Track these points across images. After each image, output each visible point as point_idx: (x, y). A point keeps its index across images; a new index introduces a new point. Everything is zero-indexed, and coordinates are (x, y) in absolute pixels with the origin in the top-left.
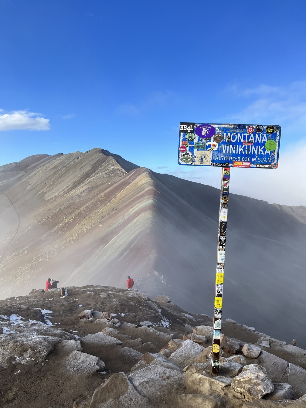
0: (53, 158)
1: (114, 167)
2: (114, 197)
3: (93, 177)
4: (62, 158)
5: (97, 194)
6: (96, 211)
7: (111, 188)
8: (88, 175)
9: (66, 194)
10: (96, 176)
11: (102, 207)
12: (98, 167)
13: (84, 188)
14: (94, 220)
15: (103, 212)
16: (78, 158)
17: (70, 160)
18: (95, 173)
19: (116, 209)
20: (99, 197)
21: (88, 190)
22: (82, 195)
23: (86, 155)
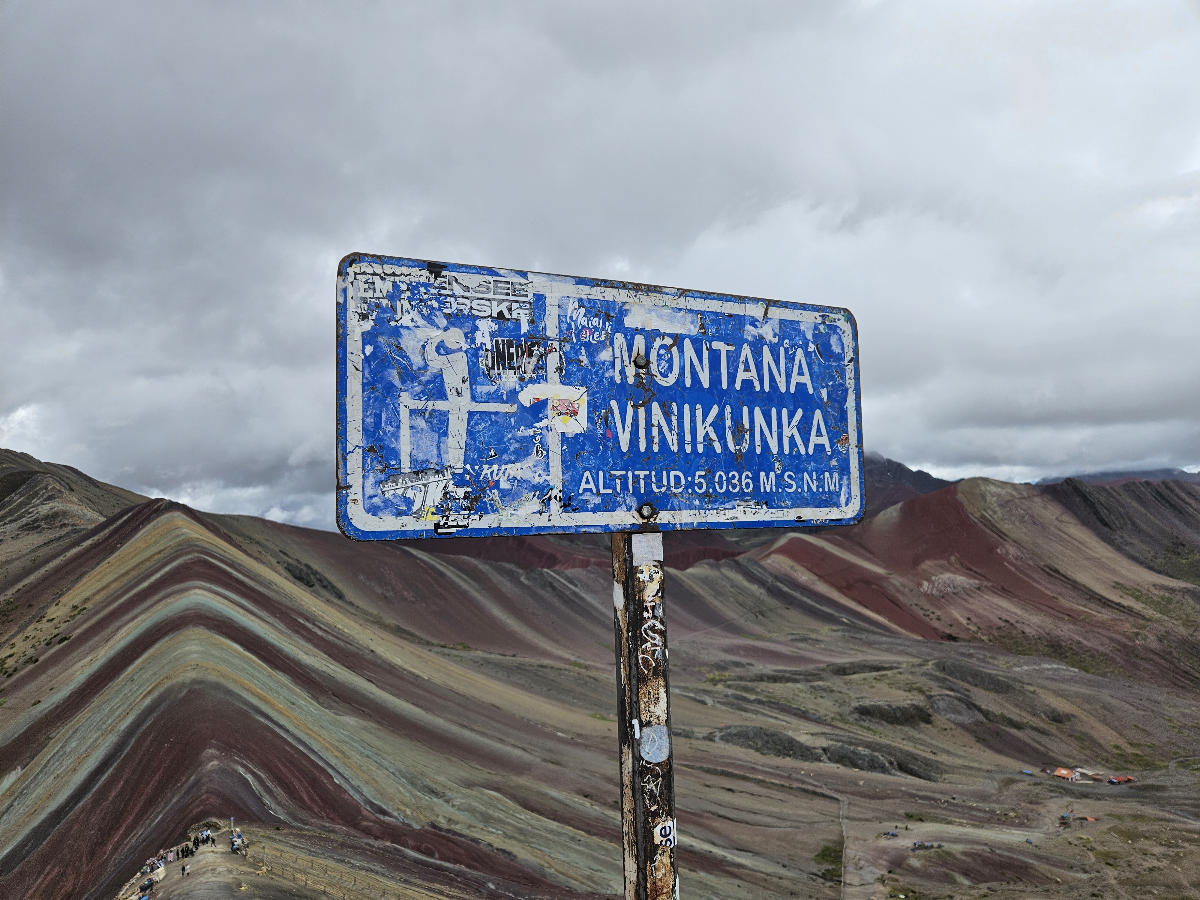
1: (51, 504)
2: (56, 600)
7: (42, 572)
11: (7, 640)
15: (11, 655)
19: (62, 641)
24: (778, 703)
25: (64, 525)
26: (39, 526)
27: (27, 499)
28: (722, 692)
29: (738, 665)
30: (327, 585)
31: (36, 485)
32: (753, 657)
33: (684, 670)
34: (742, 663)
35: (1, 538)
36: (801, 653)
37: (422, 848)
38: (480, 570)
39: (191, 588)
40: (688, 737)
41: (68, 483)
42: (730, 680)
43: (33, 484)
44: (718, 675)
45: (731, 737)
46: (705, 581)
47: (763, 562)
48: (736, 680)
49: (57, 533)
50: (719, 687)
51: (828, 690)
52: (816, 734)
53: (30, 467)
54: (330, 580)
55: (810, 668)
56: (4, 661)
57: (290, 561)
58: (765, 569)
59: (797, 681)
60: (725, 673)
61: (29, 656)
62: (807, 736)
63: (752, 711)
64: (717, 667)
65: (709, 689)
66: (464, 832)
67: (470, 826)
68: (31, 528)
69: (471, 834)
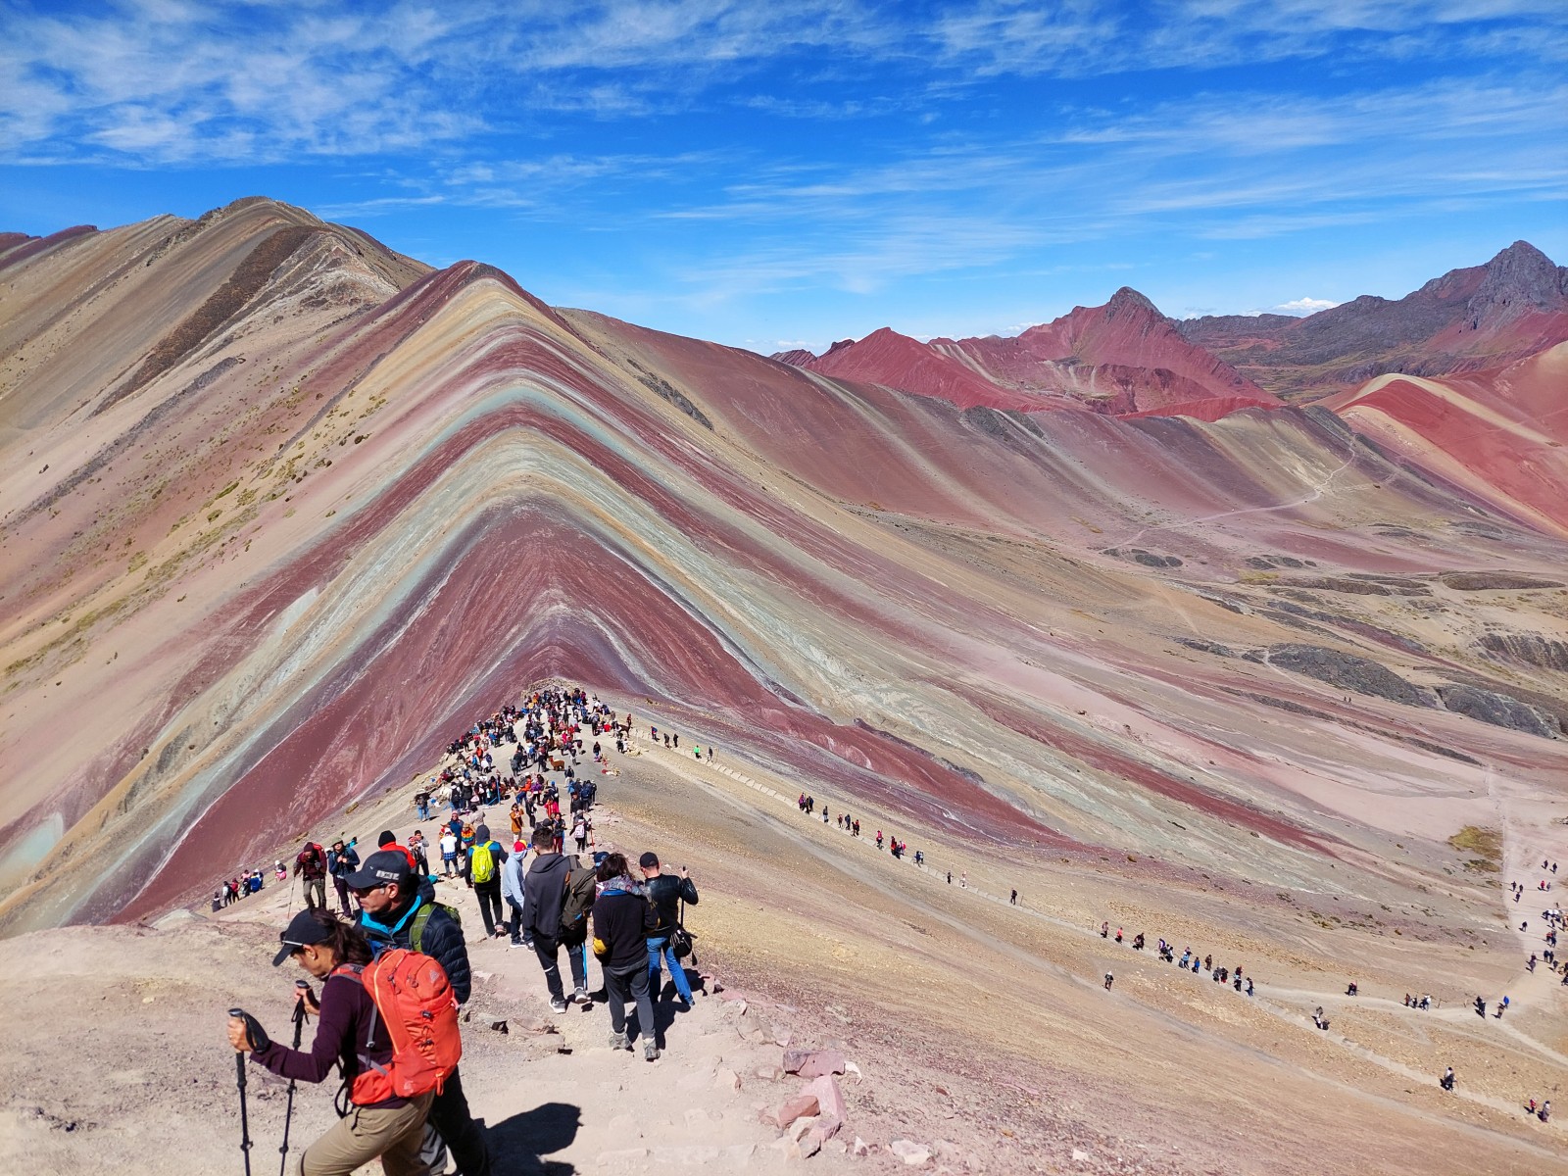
0: (51, 245)
1: (337, 273)
2: (348, 390)
3: (244, 317)
4: (95, 245)
5: (264, 386)
6: (268, 455)
7: (332, 354)
8: (221, 312)
9: (123, 396)
10: (259, 314)
11: (294, 438)
12: (264, 276)
13: (207, 365)
14: (259, 495)
15: (300, 457)
16: (168, 240)
17: (132, 253)
18: (254, 300)
19: (358, 440)
20: (276, 395)
21: (226, 375)
22: (200, 393)
23: (207, 229)
24: (1354, 621)
25: (355, 301)
26: (325, 301)
27: (307, 263)
28: (1265, 598)
29: (1290, 562)
30: (690, 410)
31: (316, 245)
32: (1315, 554)
33: (1203, 563)
34: (1297, 561)
35: (281, 314)
36: (1396, 554)
37: (848, 752)
38: (900, 405)
39: (516, 377)
40: (1219, 654)
41: (356, 245)
42: (1276, 583)
43: (312, 244)
44: (1256, 574)
45: (1283, 659)
46: (1242, 438)
47: (1342, 416)
48: (1286, 584)
49: (347, 310)
50: (1260, 591)
51: (1437, 608)
52: (1422, 668)
53: (307, 223)
54: (695, 405)
55: (1408, 575)
56: (291, 462)
57: (642, 375)
58: (1344, 425)
59: (1387, 593)
60: (1269, 572)
61: (320, 458)
62: (1406, 670)
63: (1313, 628)
64: (1257, 563)
65: (1244, 592)
66: (907, 738)
67: (915, 732)
68: (316, 302)
69: (917, 742)
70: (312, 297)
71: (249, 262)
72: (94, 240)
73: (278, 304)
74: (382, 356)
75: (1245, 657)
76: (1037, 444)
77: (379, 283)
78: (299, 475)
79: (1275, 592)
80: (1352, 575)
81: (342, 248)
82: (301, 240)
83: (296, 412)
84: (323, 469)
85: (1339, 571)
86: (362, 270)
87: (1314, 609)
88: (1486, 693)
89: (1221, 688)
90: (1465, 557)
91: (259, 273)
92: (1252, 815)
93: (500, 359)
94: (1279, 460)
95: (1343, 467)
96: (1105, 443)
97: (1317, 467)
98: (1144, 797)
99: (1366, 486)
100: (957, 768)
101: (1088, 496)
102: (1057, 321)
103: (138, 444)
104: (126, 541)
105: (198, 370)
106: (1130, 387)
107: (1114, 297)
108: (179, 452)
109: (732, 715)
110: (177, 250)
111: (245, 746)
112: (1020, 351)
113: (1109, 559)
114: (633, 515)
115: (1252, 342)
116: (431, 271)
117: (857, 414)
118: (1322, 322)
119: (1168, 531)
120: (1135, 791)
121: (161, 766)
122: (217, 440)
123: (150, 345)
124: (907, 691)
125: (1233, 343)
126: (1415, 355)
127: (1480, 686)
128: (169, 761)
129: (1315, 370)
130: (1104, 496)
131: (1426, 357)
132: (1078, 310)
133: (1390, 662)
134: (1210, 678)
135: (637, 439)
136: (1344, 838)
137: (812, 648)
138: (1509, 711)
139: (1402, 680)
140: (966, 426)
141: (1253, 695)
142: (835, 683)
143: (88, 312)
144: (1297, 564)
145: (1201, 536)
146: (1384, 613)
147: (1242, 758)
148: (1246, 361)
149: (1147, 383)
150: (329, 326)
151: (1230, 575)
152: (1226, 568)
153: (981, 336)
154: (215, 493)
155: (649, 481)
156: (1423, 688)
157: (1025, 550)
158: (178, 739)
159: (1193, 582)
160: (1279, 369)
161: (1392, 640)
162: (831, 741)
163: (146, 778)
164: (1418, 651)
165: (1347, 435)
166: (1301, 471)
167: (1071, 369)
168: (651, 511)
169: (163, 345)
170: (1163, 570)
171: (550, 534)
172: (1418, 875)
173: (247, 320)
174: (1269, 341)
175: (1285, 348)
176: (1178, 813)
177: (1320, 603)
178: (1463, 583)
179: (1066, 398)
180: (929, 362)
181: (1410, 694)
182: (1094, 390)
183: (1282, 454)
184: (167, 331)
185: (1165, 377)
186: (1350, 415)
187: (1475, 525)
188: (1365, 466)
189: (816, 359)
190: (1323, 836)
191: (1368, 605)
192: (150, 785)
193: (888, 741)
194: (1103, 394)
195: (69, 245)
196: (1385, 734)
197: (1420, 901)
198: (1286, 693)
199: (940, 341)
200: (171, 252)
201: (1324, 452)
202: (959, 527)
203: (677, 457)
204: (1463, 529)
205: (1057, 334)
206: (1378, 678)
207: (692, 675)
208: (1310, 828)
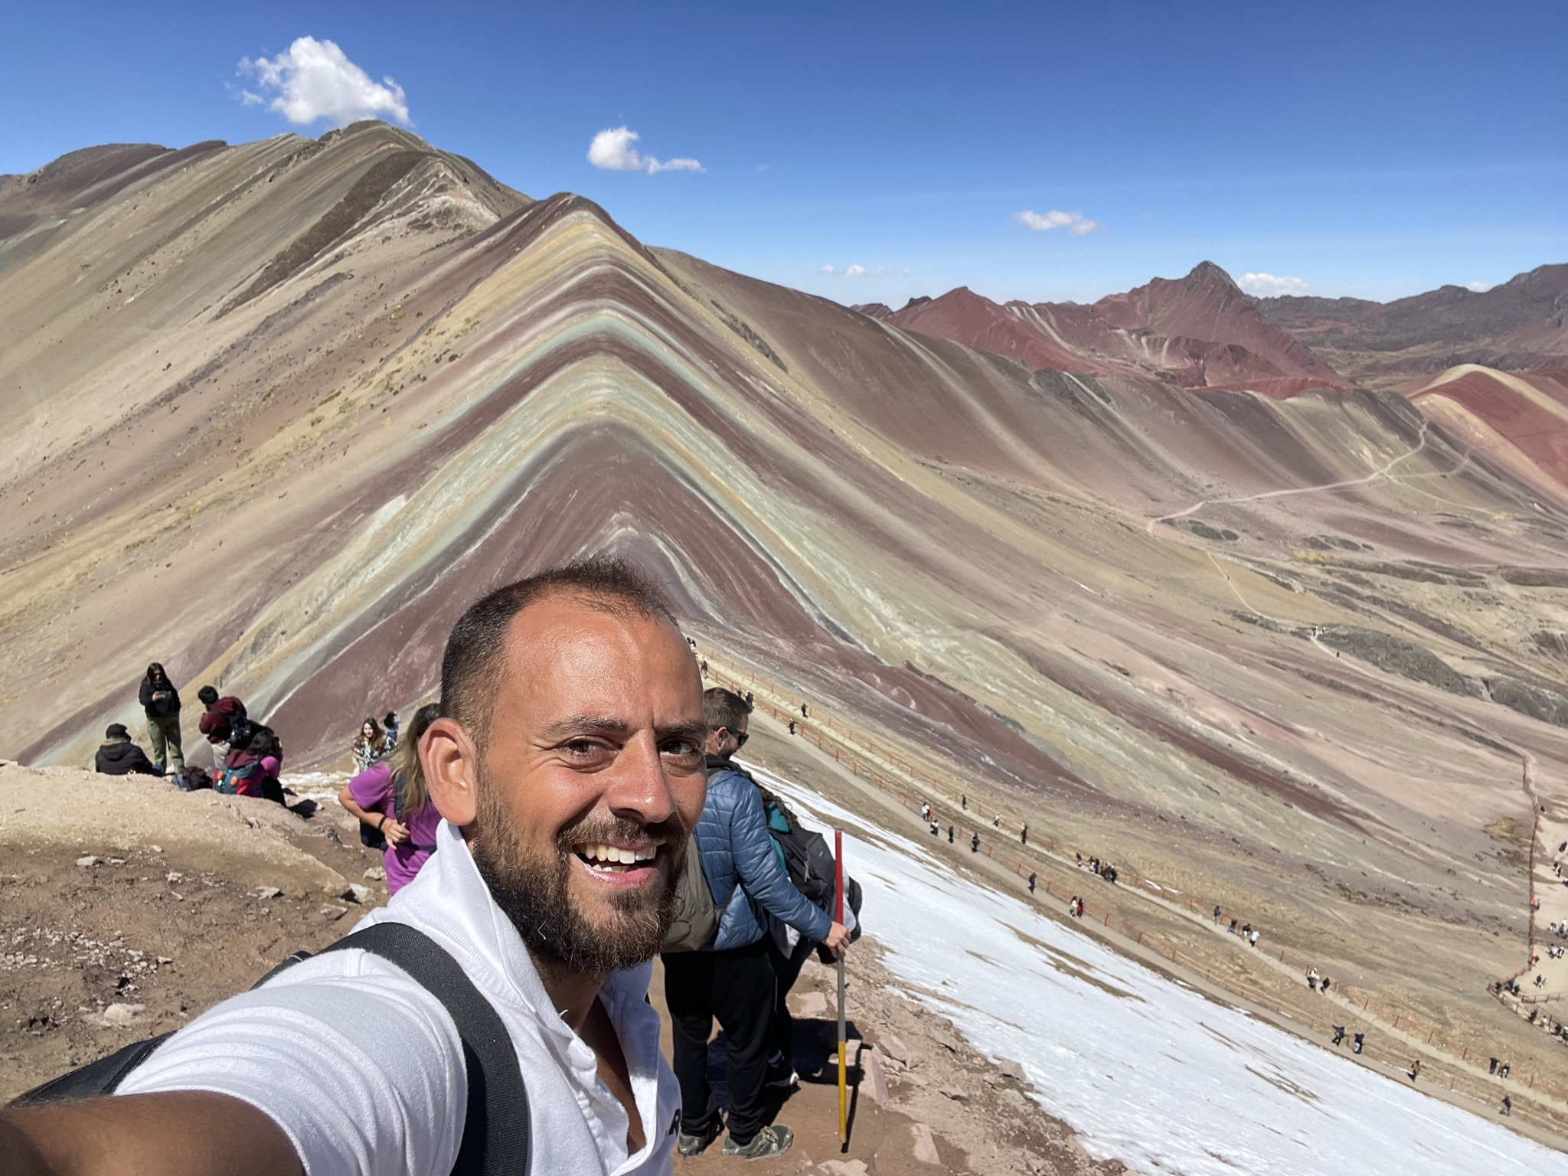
0: (187, 157)
1: (443, 198)
2: (446, 310)
3: (354, 235)
4: (224, 159)
5: (371, 301)
6: (369, 368)
7: (432, 276)
8: (335, 229)
9: (242, 303)
10: (371, 233)
11: (394, 353)
12: (375, 197)
13: (319, 279)
14: (359, 404)
15: (398, 371)
16: (290, 158)
17: (257, 169)
18: (365, 219)
19: (452, 358)
20: (379, 312)
21: (336, 288)
22: (310, 305)
23: (326, 150)
24: (1406, 607)
25: (458, 226)
26: (430, 225)
27: (416, 188)
28: (1318, 578)
29: (1347, 544)
30: (768, 353)
31: (425, 171)
32: (1374, 538)
33: (1259, 539)
34: (1354, 544)
35: (388, 234)
36: (1456, 544)
37: (894, 692)
38: (972, 362)
39: (602, 307)
40: (1268, 628)
41: (463, 173)
42: (1331, 564)
43: (421, 170)
44: (1313, 554)
45: (1331, 639)
46: (1313, 419)
47: (1416, 404)
48: (1341, 566)
49: (449, 235)
50: (1313, 571)
51: (1492, 602)
52: (1472, 658)
53: (419, 149)
54: (772, 347)
55: (1466, 566)
56: (390, 376)
57: (724, 316)
58: (1416, 413)
59: (1442, 582)
60: (1325, 554)
61: (415, 374)
62: (1455, 659)
63: (1363, 610)
64: (1313, 543)
65: (1298, 570)
66: (951, 683)
67: (961, 678)
68: (421, 225)
69: (963, 688)
70: (417, 220)
71: (362, 182)
72: (224, 154)
73: (387, 225)
74: (478, 281)
75: (1293, 633)
76: (1105, 411)
77: (481, 210)
78: (397, 388)
79: (1329, 572)
80: (1409, 562)
81: (450, 175)
82: (412, 165)
83: (397, 328)
84: (419, 384)
85: (1397, 557)
86: (466, 197)
87: (1367, 592)
88: (1533, 688)
89: (1268, 662)
90: (1526, 553)
91: (371, 195)
92: (1288, 786)
93: (588, 291)
94: (1346, 442)
95: (1410, 453)
96: (1172, 413)
97: (1385, 452)
98: (1182, 759)
99: (1432, 474)
100: (998, 716)
101: (1151, 465)
102: (1135, 292)
103: (252, 349)
104: (236, 438)
105: (309, 284)
106: (1201, 362)
107: (1194, 271)
108: (287, 360)
109: (785, 646)
110: (298, 168)
111: (330, 636)
112: (1094, 318)
113: (1164, 528)
114: (704, 447)
115: (1330, 324)
116: (530, 202)
117: (929, 367)
118: (1405, 310)
119: (1226, 505)
120: (1172, 753)
121: (255, 647)
122: (324, 350)
123: (268, 257)
124: (955, 638)
125: (1310, 325)
126: (1493, 348)
127: (1529, 681)
128: (262, 644)
129: (1390, 356)
130: (1166, 466)
131: (1505, 352)
132: (1156, 282)
133: (1440, 650)
134: (1257, 651)
135: (714, 375)
136: (1379, 817)
137: (867, 590)
138: (1555, 708)
139: (1450, 669)
140: (1035, 387)
141: (1298, 671)
142: (886, 625)
143: (215, 222)
144: (1354, 547)
145: (1260, 512)
146: (1440, 603)
147: (1282, 730)
148: (1321, 343)
149: (1219, 358)
150: (433, 249)
151: (1286, 553)
152: (1282, 546)
153: (1056, 302)
154: (318, 400)
155: (723, 417)
156: (1470, 678)
157: (1083, 512)
158: (271, 624)
159: (1248, 556)
160: (1354, 353)
161: (1443, 629)
162: (878, 680)
163: (241, 658)
164: (1468, 642)
165: (1419, 422)
166: (1367, 454)
167: (1144, 340)
168: (722, 446)
169: (281, 257)
170: (1217, 543)
171: (624, 460)
172: (1449, 859)
173: (358, 238)
174: (1345, 324)
175: (1362, 333)
176: (1215, 778)
177: (1372, 586)
178: (1521, 579)
179: (1136, 368)
180: (1004, 324)
181: (1457, 683)
182: (1165, 362)
183: (1351, 437)
184: (284, 245)
185: (1238, 353)
186: (1424, 403)
187: (1539, 521)
188: (1434, 456)
189: (892, 313)
190: (1356, 812)
191: (1422, 593)
192: (244, 665)
193: (933, 685)
194: (1175, 367)
195: (200, 159)
196: (1429, 719)
197: (1448, 883)
198: (1332, 672)
199: (1016, 303)
200: (291, 170)
201: (1393, 438)
202: (1019, 486)
203: (750, 395)
204: (1527, 525)
205: (1133, 304)
206: (1425, 664)
207: (749, 605)
208: (1344, 804)
